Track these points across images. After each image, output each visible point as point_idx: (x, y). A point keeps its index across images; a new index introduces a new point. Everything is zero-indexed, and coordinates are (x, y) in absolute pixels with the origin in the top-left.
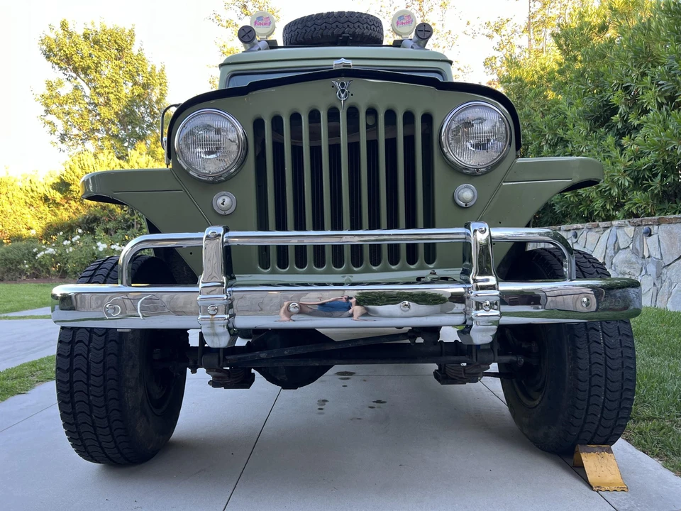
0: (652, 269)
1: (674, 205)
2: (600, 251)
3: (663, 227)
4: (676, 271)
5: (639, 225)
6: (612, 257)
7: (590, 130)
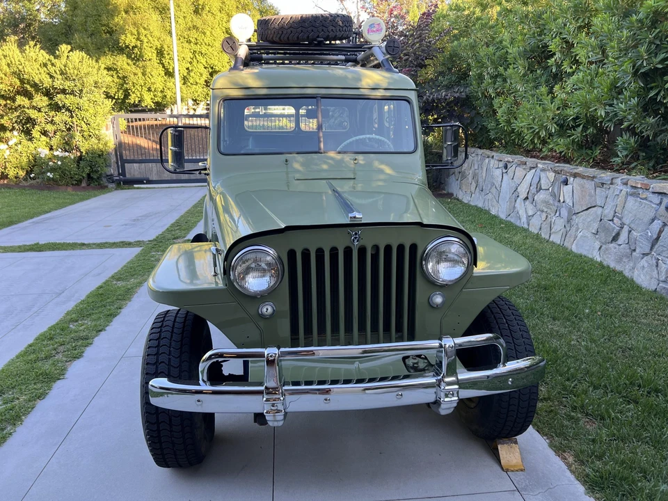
0: (564, 213)
1: (589, 152)
2: (525, 186)
3: (578, 180)
4: (583, 220)
5: (559, 173)
6: (534, 195)
7: (528, 70)
